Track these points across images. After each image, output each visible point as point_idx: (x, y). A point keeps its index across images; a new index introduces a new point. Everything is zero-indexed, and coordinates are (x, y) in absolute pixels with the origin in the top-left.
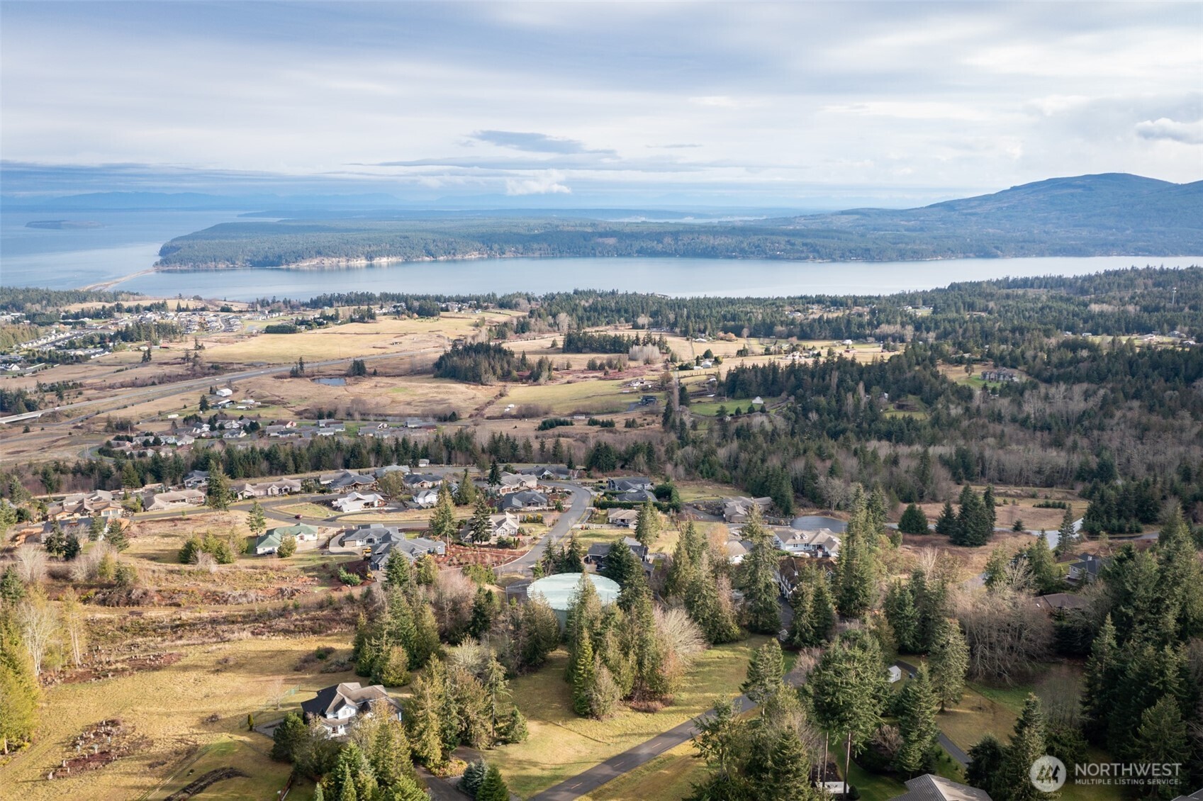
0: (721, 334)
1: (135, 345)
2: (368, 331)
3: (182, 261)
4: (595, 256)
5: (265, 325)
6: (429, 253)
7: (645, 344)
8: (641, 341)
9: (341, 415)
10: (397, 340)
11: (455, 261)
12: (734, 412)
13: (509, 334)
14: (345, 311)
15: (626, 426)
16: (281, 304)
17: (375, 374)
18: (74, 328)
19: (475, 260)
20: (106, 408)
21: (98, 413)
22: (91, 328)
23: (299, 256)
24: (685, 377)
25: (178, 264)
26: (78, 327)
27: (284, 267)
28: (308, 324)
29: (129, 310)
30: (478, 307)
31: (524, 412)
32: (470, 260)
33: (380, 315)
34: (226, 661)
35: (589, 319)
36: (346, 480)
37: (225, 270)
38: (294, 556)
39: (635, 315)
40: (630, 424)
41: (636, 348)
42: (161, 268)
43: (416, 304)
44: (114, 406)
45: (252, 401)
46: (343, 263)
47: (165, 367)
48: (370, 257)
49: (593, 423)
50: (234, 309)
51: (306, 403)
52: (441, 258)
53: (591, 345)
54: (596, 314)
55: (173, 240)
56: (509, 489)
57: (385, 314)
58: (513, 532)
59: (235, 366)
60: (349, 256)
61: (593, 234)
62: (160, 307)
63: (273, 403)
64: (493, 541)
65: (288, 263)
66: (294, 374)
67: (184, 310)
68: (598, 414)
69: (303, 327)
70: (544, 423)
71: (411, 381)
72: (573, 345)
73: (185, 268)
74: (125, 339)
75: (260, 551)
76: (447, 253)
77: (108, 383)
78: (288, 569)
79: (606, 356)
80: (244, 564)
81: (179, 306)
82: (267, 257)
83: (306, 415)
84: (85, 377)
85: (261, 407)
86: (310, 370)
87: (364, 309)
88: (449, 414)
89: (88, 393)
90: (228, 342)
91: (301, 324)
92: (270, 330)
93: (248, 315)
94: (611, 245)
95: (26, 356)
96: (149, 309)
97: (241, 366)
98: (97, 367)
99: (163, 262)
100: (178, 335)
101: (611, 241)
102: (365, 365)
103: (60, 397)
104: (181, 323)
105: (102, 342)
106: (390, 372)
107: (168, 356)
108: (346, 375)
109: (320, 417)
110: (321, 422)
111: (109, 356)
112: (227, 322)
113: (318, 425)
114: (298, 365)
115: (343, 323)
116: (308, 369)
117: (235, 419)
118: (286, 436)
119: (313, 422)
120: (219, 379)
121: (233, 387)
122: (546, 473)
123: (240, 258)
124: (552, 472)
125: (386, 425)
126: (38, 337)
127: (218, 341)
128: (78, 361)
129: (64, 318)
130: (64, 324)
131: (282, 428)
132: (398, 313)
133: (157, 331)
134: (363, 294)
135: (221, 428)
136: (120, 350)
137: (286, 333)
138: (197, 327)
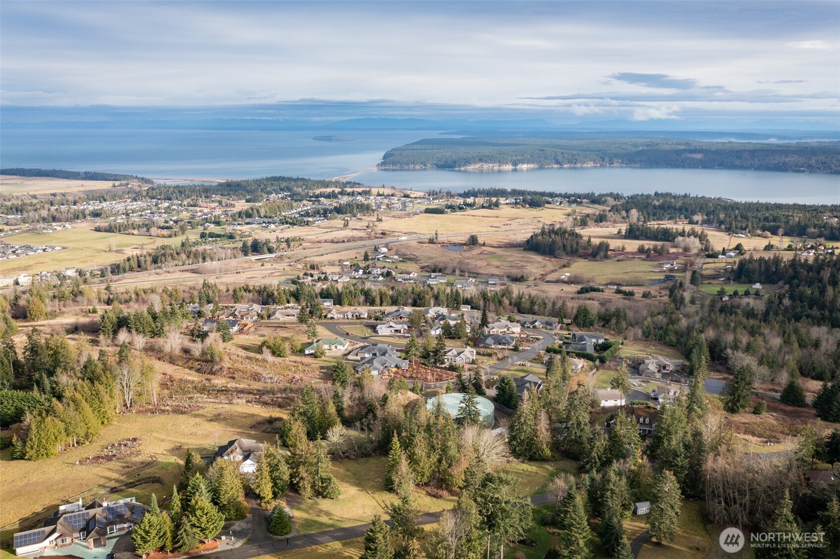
0: (759, 232)
1: (343, 216)
2: (491, 215)
3: (393, 163)
4: (683, 167)
5: (423, 208)
6: (557, 162)
7: (689, 235)
8: (686, 233)
9: (449, 271)
10: (509, 222)
11: (575, 168)
12: (732, 293)
13: (590, 222)
14: (480, 200)
15: (642, 297)
16: (445, 194)
17: (484, 245)
18: (313, 204)
19: (590, 168)
20: (311, 255)
22: (323, 204)
23: (468, 162)
24: (709, 263)
25: (390, 165)
26: (316, 203)
27: (457, 169)
28: (452, 208)
29: (348, 194)
30: (575, 202)
31: (573, 280)
32: (587, 168)
33: (504, 204)
34: (219, 415)
35: (654, 215)
36: (397, 314)
38: (323, 358)
39: (694, 213)
40: (646, 295)
41: (680, 238)
42: (381, 168)
43: (529, 197)
44: (317, 254)
45: (396, 257)
46: (496, 168)
47: (355, 231)
48: (515, 164)
49: (618, 292)
50: (412, 196)
51: (430, 261)
52: (566, 166)
53: (646, 234)
54: (661, 211)
55: (392, 150)
56: (497, 331)
57: (507, 204)
58: (468, 361)
59: (396, 234)
60: (501, 163)
61: (685, 151)
62: (367, 193)
63: (410, 259)
64: (447, 365)
65: (460, 166)
66: (431, 242)
67: (381, 195)
68: (627, 285)
69: (449, 210)
70: (582, 289)
71: (507, 251)
72: (632, 234)
73: (394, 168)
74: (338, 213)
75: (307, 352)
76: (570, 162)
77: (318, 240)
78: (313, 366)
79: (653, 243)
80: (291, 358)
81: (378, 192)
82: (447, 162)
83: (427, 269)
84: (308, 235)
85: (401, 261)
86: (442, 239)
87: (494, 199)
88: (519, 276)
89: (305, 245)
90: (399, 217)
91: (449, 208)
92: (428, 211)
93: (419, 201)
94: (698, 159)
95: (281, 220)
96: (360, 194)
97: (400, 234)
98: (316, 229)
99: (383, 164)
100: (370, 211)
101: (699, 156)
102: (479, 239)
103: (289, 246)
104: (376, 203)
105: (325, 213)
106: (495, 244)
107: (360, 225)
108: (465, 244)
109: (434, 271)
110: (433, 275)
111: (326, 223)
112: (404, 204)
113: (430, 277)
114: (435, 235)
115: (477, 209)
116: (441, 239)
117: (380, 268)
118: (407, 282)
119: (428, 274)
120: (384, 241)
121: (390, 247)
122: (536, 324)
123: (430, 162)
124: (542, 323)
125: (474, 281)
126: (292, 208)
127: (394, 217)
128: (307, 224)
129: (311, 197)
130: (309, 201)
131: (407, 276)
132: (516, 203)
133: (357, 208)
134: (499, 190)
135: (370, 273)
136: (334, 219)
137: (437, 213)
138: (385, 207)
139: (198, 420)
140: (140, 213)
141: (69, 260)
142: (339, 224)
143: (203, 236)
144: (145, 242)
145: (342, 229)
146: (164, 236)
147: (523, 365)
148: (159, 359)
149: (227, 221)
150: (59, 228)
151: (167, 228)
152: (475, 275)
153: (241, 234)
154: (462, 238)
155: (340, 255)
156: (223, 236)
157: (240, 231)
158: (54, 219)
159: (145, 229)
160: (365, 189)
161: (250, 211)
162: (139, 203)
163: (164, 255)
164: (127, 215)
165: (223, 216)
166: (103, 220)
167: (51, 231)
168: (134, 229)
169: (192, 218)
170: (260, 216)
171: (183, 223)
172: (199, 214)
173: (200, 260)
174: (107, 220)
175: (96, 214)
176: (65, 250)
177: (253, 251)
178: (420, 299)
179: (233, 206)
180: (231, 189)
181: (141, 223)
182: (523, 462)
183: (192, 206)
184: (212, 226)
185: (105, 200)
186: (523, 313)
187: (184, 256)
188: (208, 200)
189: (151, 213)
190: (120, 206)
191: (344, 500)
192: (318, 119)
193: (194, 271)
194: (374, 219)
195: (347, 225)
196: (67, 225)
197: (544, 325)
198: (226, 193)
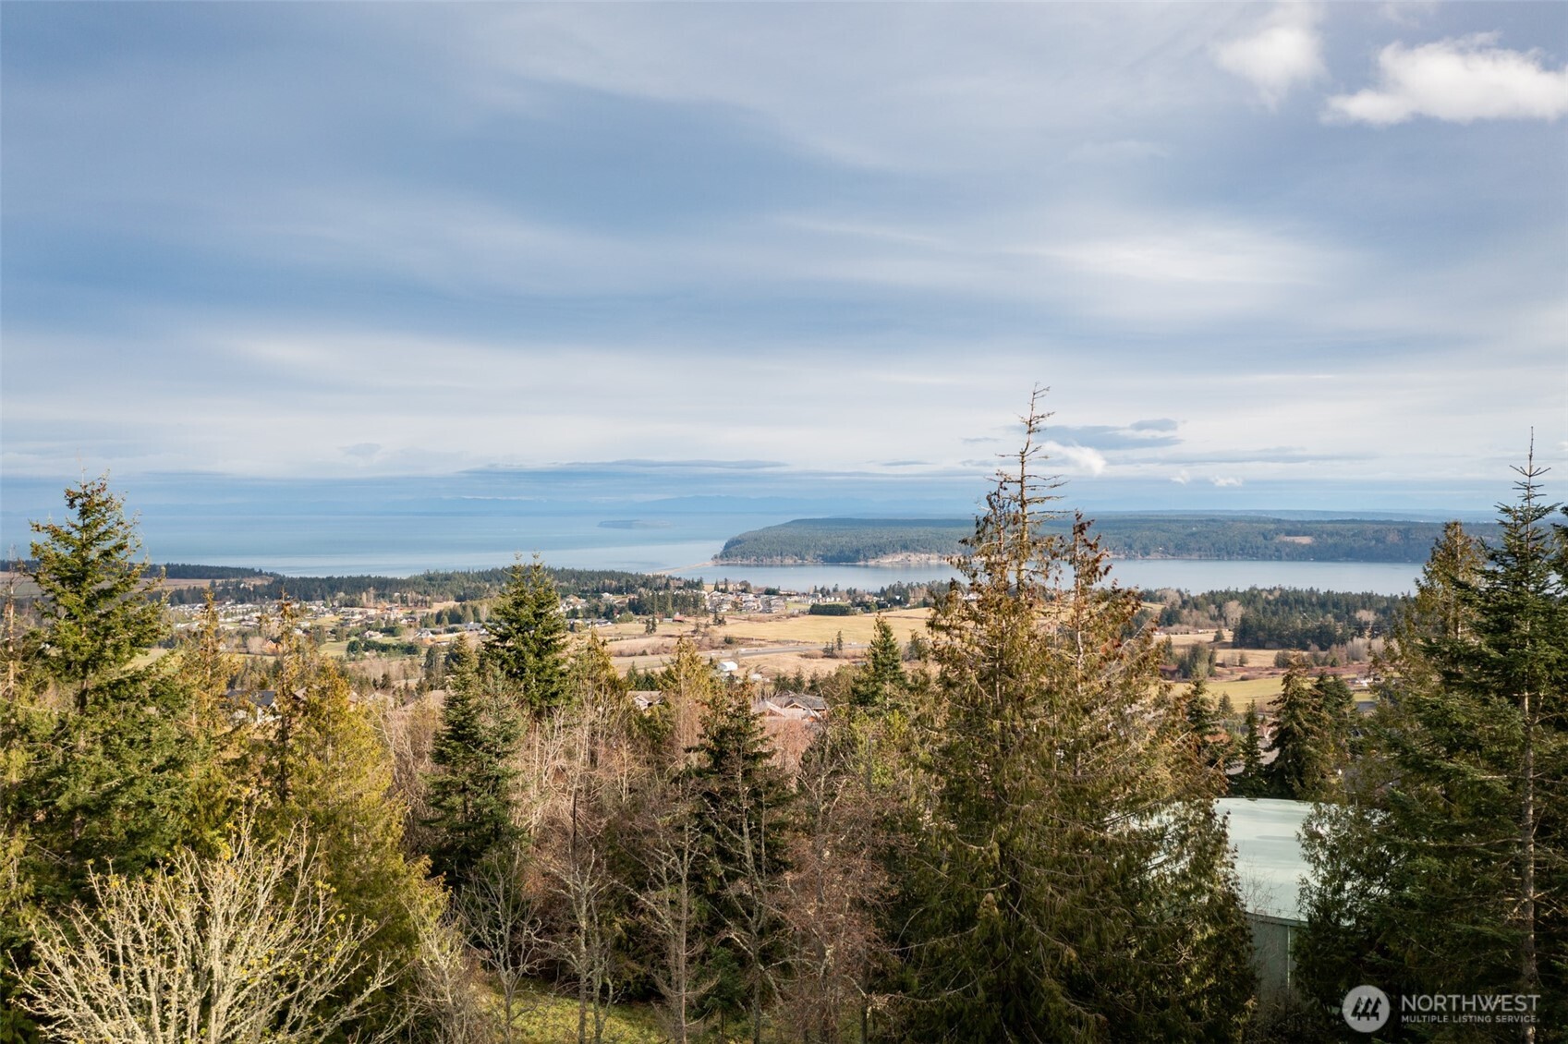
1: (645, 617)
3: (743, 558)
4: (1280, 559)
5: (805, 607)
8: (1367, 634)
16: (845, 592)
22: (606, 601)
23: (880, 550)
25: (739, 558)
27: (862, 563)
28: (864, 607)
29: (657, 587)
37: (792, 565)
39: (1351, 610)
42: (721, 562)
47: (668, 639)
53: (1278, 639)
59: (754, 642)
61: (1277, 531)
65: (866, 558)
66: (828, 654)
67: (721, 591)
69: (859, 609)
72: (1249, 639)
73: (745, 562)
74: (636, 612)
82: (841, 552)
86: (852, 650)
90: (759, 621)
91: (858, 606)
92: (815, 611)
93: (796, 598)
94: (1304, 546)
97: (764, 643)
99: (723, 557)
100: (700, 611)
101: (1306, 540)
104: (712, 601)
105: (609, 614)
107: (679, 629)
111: (611, 627)
112: (768, 604)
114: (835, 645)
115: (913, 607)
116: (850, 648)
121: (742, 660)
123: (812, 553)
127: (749, 619)
133: (674, 604)
136: (627, 621)
137: (836, 614)
138: (729, 607)
142: (635, 629)
143: (352, 649)
145: (641, 636)
149: (410, 627)
156: (394, 647)
157: (431, 641)
161: (460, 613)
165: (404, 621)
169: (342, 625)
170: (478, 621)
171: (321, 632)
172: (358, 617)
179: (428, 605)
180: (433, 585)
181: (237, 633)
183: (346, 606)
184: (379, 635)
185: (182, 600)
188: (382, 598)
194: (709, 621)
195: (654, 629)
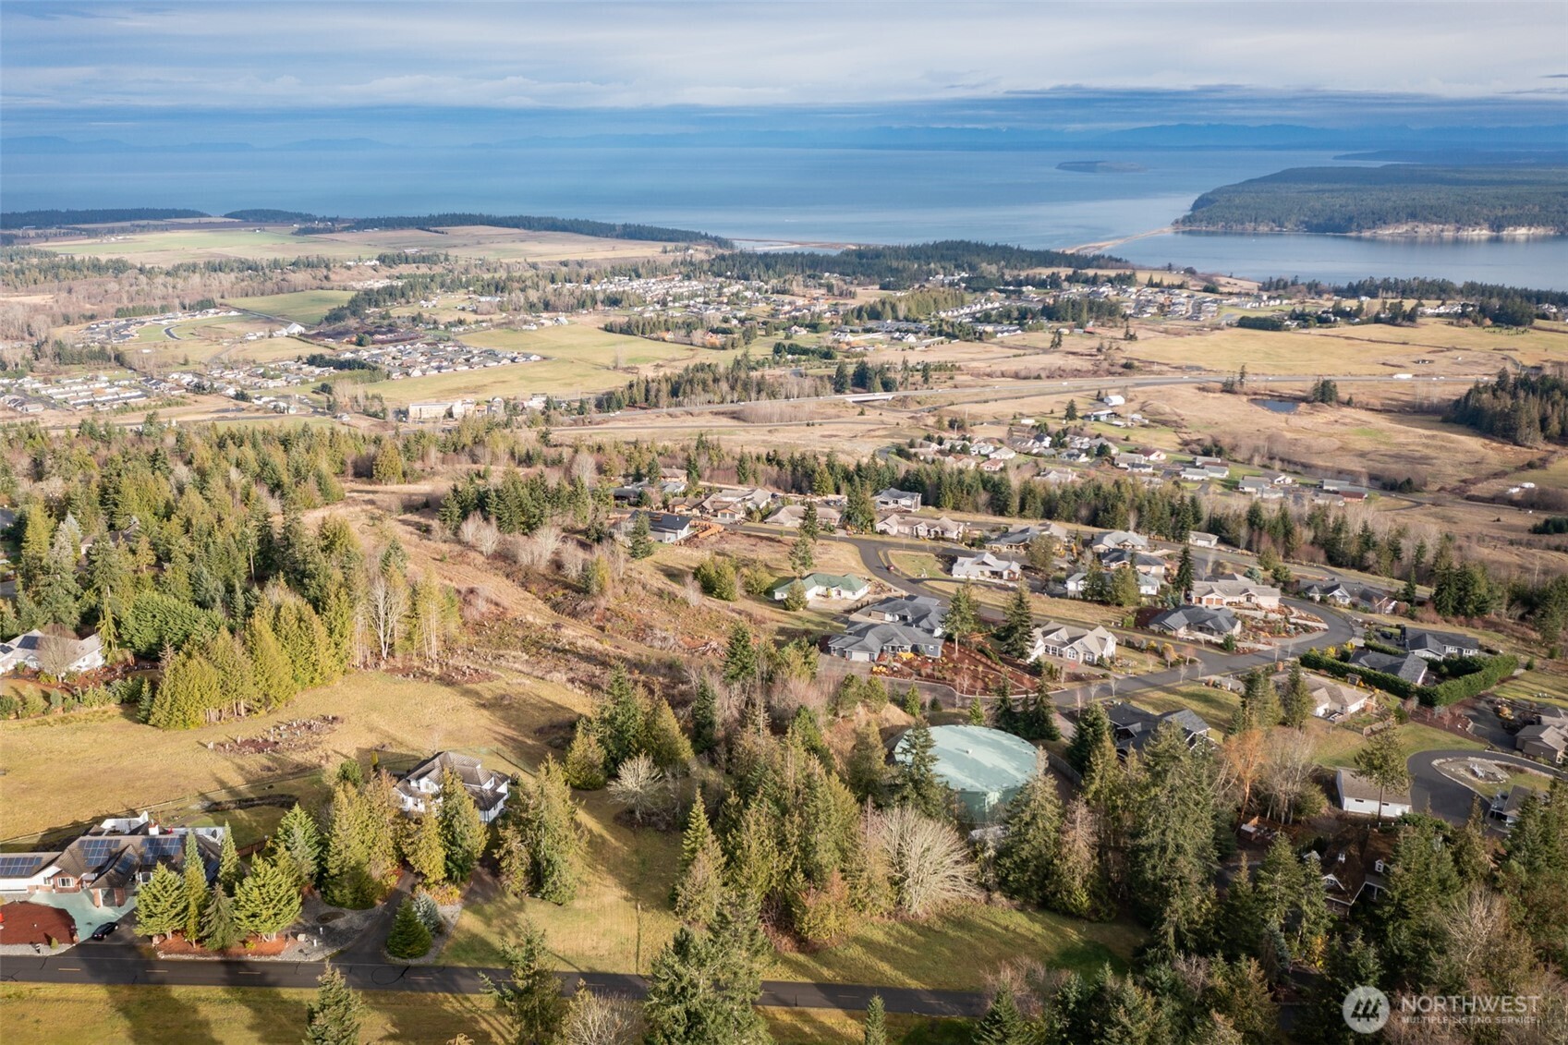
1: (1056, 325)
3: (1210, 221)
5: (1238, 314)
9: (1240, 455)
14: (1372, 305)
16: (1303, 287)
17: (1349, 403)
18: (1007, 298)
20: (961, 400)
21: (952, 404)
22: (1025, 299)
23: (1380, 219)
25: (1204, 223)
26: (1013, 296)
27: (1353, 234)
28: (1303, 319)
29: (1085, 281)
31: (1537, 498)
33: (1431, 315)
34: (503, 697)
42: (1182, 228)
43: (1497, 302)
44: (976, 399)
45: (1137, 416)
46: (1449, 233)
47: (1071, 357)
48: (1497, 225)
50: (1223, 289)
51: (1210, 431)
55: (1212, 193)
56: (1219, 601)
57: (1439, 315)
58: (1084, 656)
59: (1155, 368)
60: (1461, 222)
62: (1124, 280)
63: (1165, 423)
64: (1030, 661)
65: (1360, 227)
66: (1228, 389)
67: (1157, 285)
69: (1295, 323)
70: (1550, 522)
71: (1400, 422)
73: (1211, 228)
74: (1050, 318)
75: (778, 596)
77: (988, 370)
78: (769, 624)
80: (735, 603)
81: (1151, 279)
82: (1331, 219)
83: (1194, 446)
84: (973, 360)
85: (1144, 426)
86: (1254, 385)
87: (1409, 304)
88: (1402, 479)
89: (960, 378)
90: (1178, 334)
91: (1296, 319)
92: (1245, 323)
93: (1235, 300)
95: (932, 327)
96: (1110, 280)
97: (1165, 368)
98: (995, 348)
99: (1187, 220)
100: (1118, 319)
102: (1339, 389)
103: (926, 381)
104: (1138, 302)
105: (1022, 318)
106: (1377, 403)
107: (1089, 344)
108: (1304, 400)
109: (1207, 453)
110: (1200, 460)
111: (1018, 336)
112: (1198, 307)
113: (1192, 464)
114: (1237, 377)
115: (1362, 323)
116: (1252, 383)
117: (1090, 437)
118: (1136, 470)
119: (1190, 458)
120: (1121, 381)
121: (1131, 395)
122: (1336, 593)
123: (1294, 218)
124: (1352, 594)
125: (1289, 480)
126: (962, 305)
127: (1166, 331)
128: (980, 339)
129: (1008, 284)
130: (1000, 291)
131: (1142, 459)
132: (1463, 315)
133: (1090, 310)
134: (1433, 283)
135: (1063, 445)
136: (1037, 330)
137: (1266, 329)
138: (1154, 310)
139: (464, 701)
140: (686, 302)
141: (547, 379)
142: (1044, 341)
143: (778, 349)
144: (677, 356)
145: (1045, 351)
146: (713, 347)
147: (1215, 685)
148: (507, 576)
149: (832, 323)
150: (548, 323)
151: (724, 332)
152: (1299, 469)
153: (847, 351)
154: (1299, 385)
155: (1022, 405)
156: (813, 352)
157: (848, 344)
158: (547, 306)
159: (683, 332)
160: (1121, 272)
161: (879, 308)
162: (694, 283)
163: (691, 382)
164: (664, 304)
165: (828, 314)
166: (622, 312)
167: (535, 327)
168: (668, 330)
169: (773, 316)
170: (896, 318)
171: (754, 323)
172: (787, 308)
173: (753, 395)
174: (630, 313)
175: (614, 301)
176: (545, 362)
177: (855, 385)
178: (1106, 510)
179: (852, 295)
180: (863, 264)
181: (680, 321)
182: (1021, 909)
183: (778, 292)
184: (803, 332)
185: (639, 276)
186: (1340, 565)
187: (724, 386)
188: (811, 282)
189: (705, 303)
190: (657, 288)
191: (578, 912)
192: (1078, 126)
193: (735, 416)
194: (1120, 334)
195: (1059, 343)
196: (563, 318)
197: (1356, 599)
198: (850, 271)
